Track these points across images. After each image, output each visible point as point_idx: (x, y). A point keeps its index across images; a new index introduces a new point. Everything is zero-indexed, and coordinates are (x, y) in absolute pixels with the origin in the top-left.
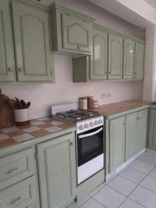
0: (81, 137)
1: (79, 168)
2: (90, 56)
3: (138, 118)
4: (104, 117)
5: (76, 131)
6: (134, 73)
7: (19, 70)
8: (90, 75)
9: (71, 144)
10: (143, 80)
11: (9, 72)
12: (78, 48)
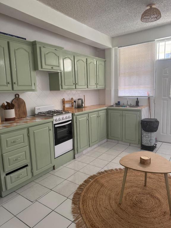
0: (56, 126)
1: (56, 147)
2: (61, 73)
3: (98, 116)
4: (72, 114)
5: (53, 122)
6: (97, 84)
7: (15, 83)
8: (62, 86)
9: (50, 130)
10: (105, 89)
11: (8, 85)
12: (52, 68)
